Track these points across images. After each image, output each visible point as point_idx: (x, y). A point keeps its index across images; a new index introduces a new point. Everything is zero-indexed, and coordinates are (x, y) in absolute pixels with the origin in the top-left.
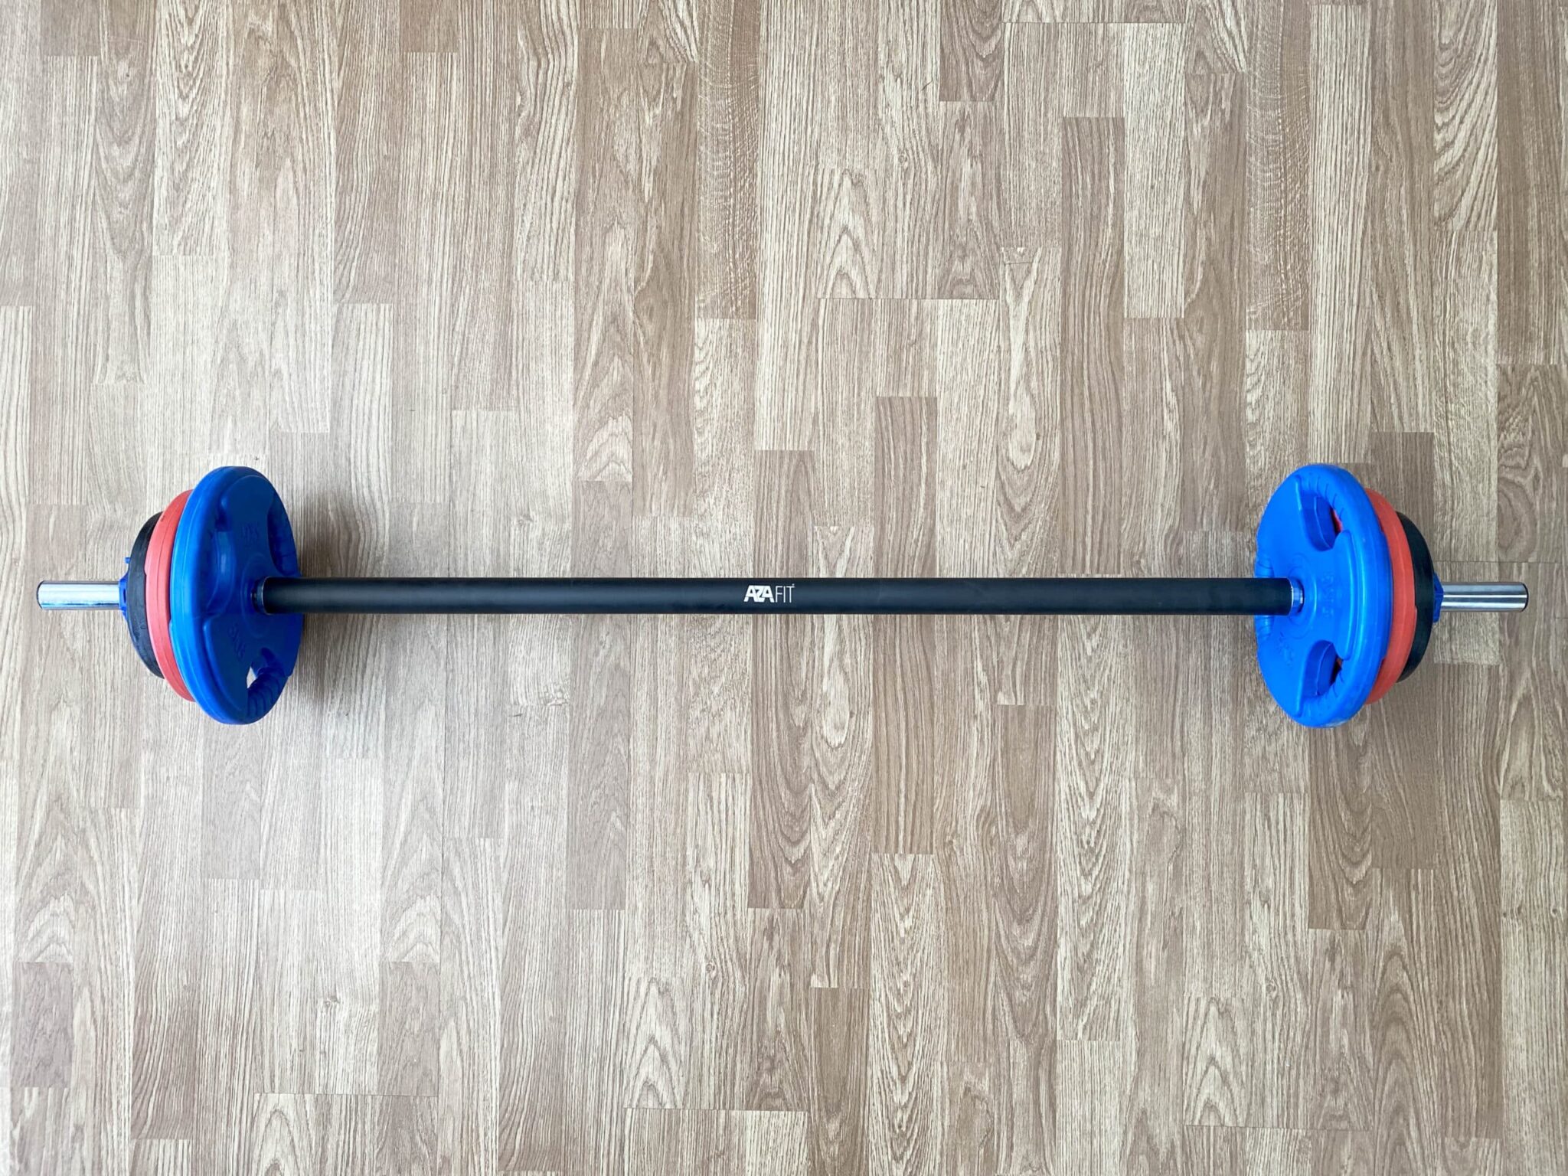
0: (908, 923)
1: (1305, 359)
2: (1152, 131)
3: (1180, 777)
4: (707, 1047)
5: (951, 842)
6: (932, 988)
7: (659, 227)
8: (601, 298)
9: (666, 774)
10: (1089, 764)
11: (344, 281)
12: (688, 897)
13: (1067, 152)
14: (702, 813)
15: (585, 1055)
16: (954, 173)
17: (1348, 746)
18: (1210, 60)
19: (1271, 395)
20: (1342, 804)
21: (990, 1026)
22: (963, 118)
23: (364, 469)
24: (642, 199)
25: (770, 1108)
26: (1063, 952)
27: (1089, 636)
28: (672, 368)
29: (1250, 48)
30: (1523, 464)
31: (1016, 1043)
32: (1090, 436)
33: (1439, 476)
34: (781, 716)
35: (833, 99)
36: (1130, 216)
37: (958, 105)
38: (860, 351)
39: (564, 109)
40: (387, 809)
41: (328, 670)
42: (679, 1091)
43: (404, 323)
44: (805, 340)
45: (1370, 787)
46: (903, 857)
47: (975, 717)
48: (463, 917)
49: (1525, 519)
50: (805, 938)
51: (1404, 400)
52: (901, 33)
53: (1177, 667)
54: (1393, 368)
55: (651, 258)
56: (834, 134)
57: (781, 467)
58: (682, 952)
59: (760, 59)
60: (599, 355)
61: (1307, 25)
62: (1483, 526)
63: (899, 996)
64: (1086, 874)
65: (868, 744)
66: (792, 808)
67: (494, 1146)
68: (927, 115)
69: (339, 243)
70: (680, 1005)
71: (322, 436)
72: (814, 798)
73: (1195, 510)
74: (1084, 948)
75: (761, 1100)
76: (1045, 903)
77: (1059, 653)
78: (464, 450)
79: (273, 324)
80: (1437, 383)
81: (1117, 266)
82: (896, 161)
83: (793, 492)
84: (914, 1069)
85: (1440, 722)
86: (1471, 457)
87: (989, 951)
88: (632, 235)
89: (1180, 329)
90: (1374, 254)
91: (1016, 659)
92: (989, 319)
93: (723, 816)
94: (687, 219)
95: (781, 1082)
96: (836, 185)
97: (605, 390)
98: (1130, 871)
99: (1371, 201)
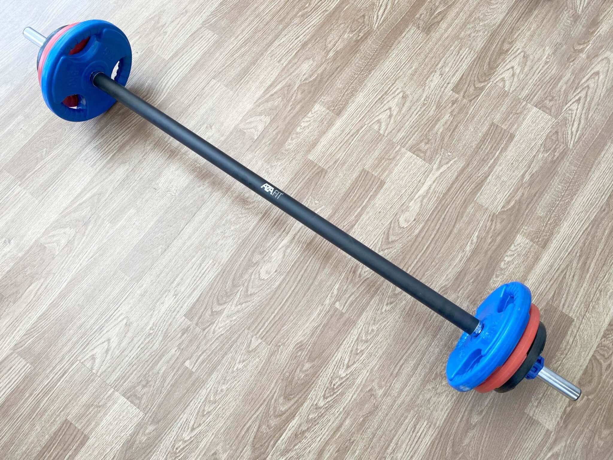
0: (240, 366)
1: (537, 258)
2: (523, 146)
3: (389, 385)
4: (127, 358)
5: (280, 346)
6: (231, 399)
7: (325, 68)
8: (289, 77)
9: (191, 246)
10: (356, 353)
11: (209, 21)
12: (164, 296)
13: (487, 133)
14: (193, 268)
15: (80, 327)
16: (441, 115)
17: (468, 421)
18: (559, 137)
19: (515, 263)
20: (450, 444)
21: (243, 433)
22: (456, 101)
23: (169, 78)
24: (326, 57)
25: (132, 402)
26: (294, 423)
27: (387, 304)
28: (297, 113)
29: (577, 142)
30: (606, 356)
31: (248, 448)
32: (435, 232)
33: (568, 337)
34: (249, 254)
35: (414, 68)
36: (497, 168)
37: (457, 96)
38: (368, 150)
39: (320, 16)
40: (85, 189)
41: (104, 131)
42: (103, 368)
43: (218, 44)
44: (351, 134)
45: (467, 445)
46: (257, 339)
47: (322, 305)
48: (78, 244)
49: (596, 379)
50: (196, 343)
51: (569, 300)
52: (451, 63)
53: (415, 340)
54: (571, 284)
55: (316, 75)
56: (406, 78)
57: (312, 169)
58: (146, 315)
59: (397, 41)
60: (276, 93)
61: (603, 147)
62: (576, 369)
63: (216, 394)
64: (325, 397)
65: (274, 287)
66: (228, 290)
67: (17, 338)
68: (443, 92)
69: (217, 9)
70: (130, 335)
71: (164, 59)
72: (239, 292)
73: (459, 285)
74: (304, 428)
75: (131, 395)
76: (301, 397)
77: (371, 303)
78: (207, 93)
79: (176, 18)
80: (586, 301)
81: (482, 181)
82: (423, 99)
83: (310, 180)
84: (200, 428)
85: (513, 438)
86: (586, 339)
87: (265, 400)
88: (315, 65)
89: (493, 218)
90: (586, 239)
91: (353, 294)
92: (423, 169)
93: (200, 275)
94: (337, 72)
95: (144, 394)
96: (396, 93)
97: (270, 105)
98: (344, 409)
99: (595, 220)
